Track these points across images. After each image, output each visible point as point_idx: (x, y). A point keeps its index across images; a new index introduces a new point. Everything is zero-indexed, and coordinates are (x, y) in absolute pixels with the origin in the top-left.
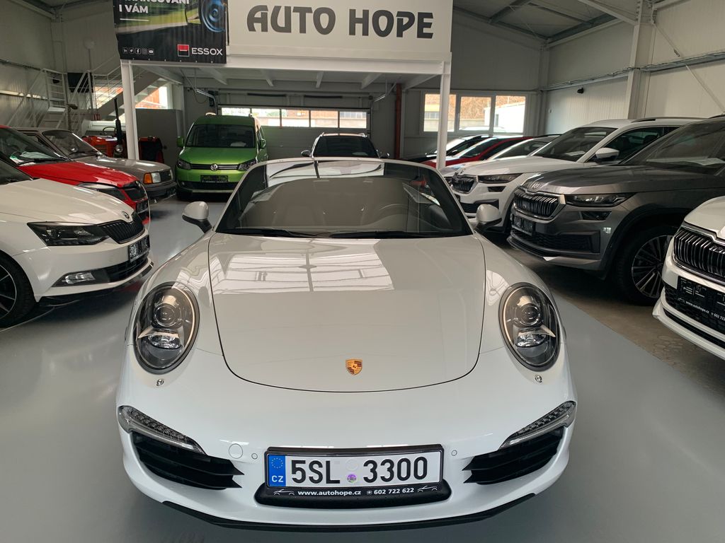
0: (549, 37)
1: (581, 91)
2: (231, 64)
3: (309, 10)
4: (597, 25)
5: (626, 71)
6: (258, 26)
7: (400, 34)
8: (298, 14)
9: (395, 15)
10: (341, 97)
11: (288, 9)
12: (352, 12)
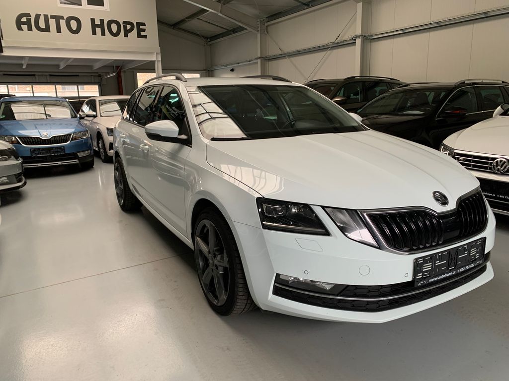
0: (209, 38)
1: (232, 70)
2: (6, 53)
3: (62, 18)
4: (236, 32)
5: (257, 59)
6: (24, 27)
7: (126, 35)
8: (54, 20)
9: (121, 23)
10: (78, 76)
11: (46, 17)
12: (93, 20)
